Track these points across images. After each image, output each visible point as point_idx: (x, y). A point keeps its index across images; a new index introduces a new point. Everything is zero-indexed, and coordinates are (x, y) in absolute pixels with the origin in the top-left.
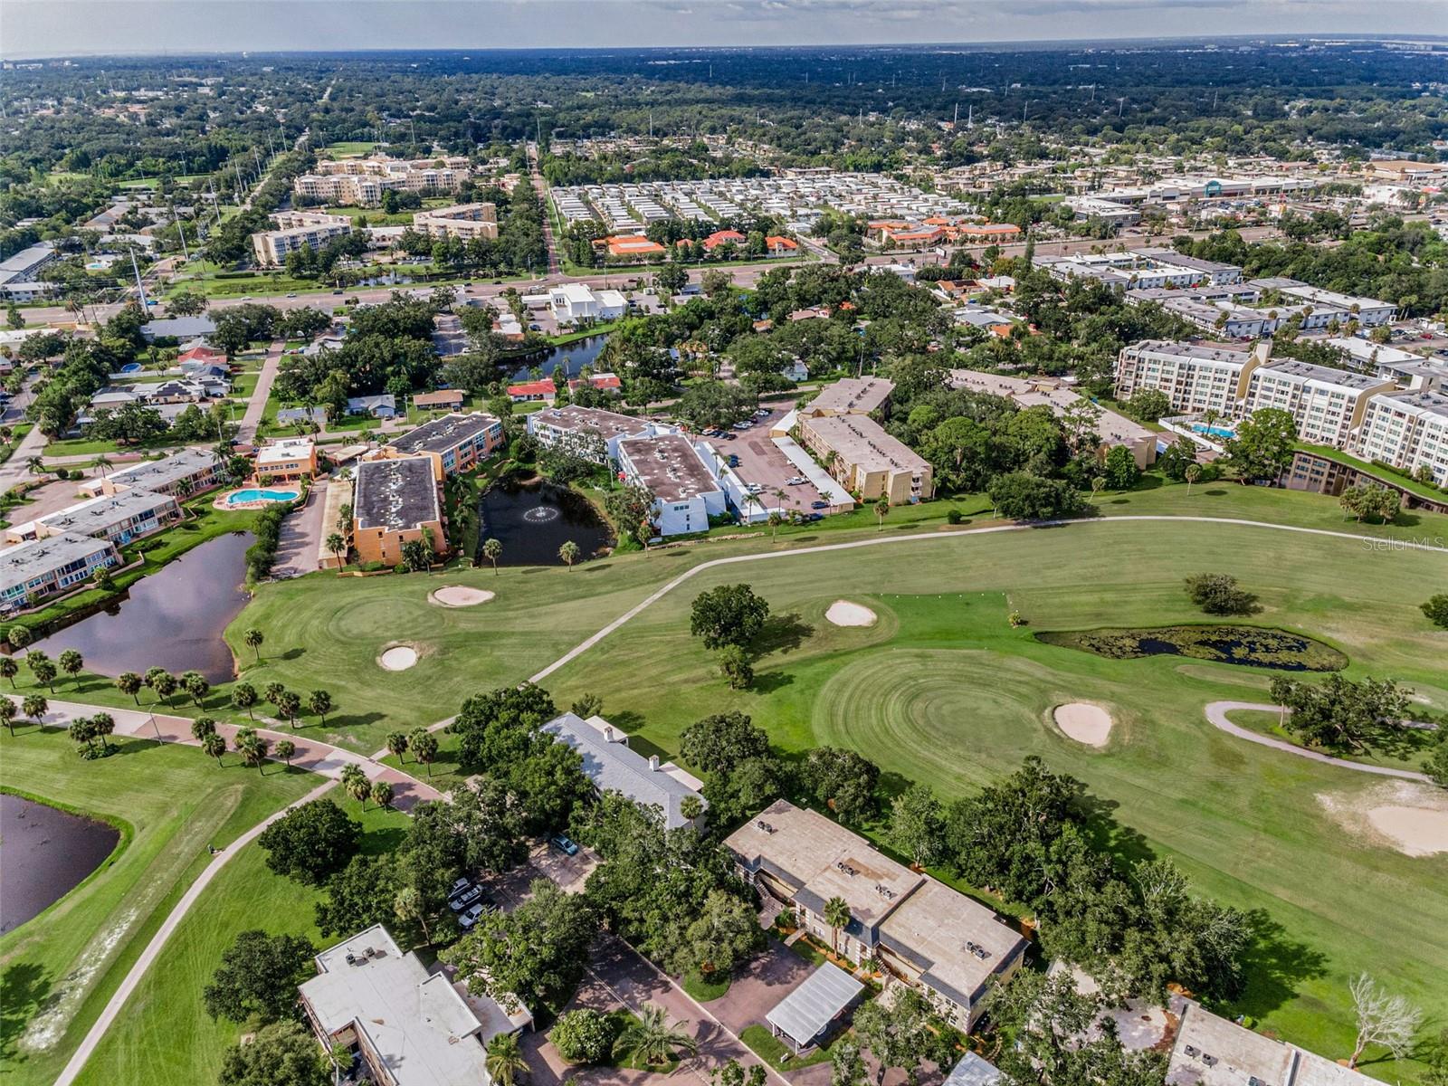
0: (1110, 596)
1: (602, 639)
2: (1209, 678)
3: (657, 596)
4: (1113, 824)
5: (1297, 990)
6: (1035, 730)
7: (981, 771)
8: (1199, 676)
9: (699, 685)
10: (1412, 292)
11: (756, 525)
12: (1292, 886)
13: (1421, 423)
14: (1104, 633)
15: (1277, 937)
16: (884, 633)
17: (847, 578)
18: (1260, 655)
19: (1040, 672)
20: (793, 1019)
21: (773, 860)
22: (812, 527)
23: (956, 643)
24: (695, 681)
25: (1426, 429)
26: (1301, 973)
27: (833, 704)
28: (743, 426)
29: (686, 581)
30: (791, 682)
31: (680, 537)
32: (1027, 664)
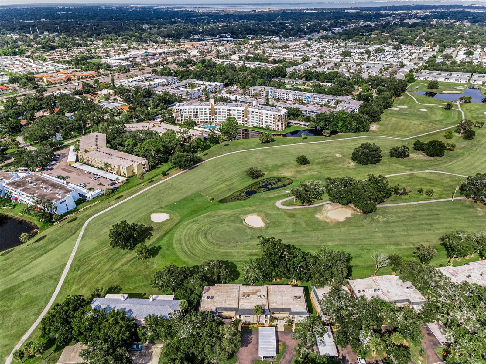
0: (228, 183)
1: (71, 266)
2: (270, 196)
3: (79, 239)
6: (245, 229)
7: (242, 248)
8: (267, 197)
9: (129, 264)
10: (226, 79)
11: (95, 198)
12: (330, 241)
13: (262, 114)
14: (235, 194)
16: (176, 219)
17: (147, 205)
18: (274, 186)
19: (230, 212)
20: (267, 351)
21: (221, 306)
22: (117, 192)
23: (200, 213)
24: (126, 264)
25: (264, 115)
27: (182, 249)
28: (53, 163)
29: (86, 229)
30: (161, 248)
31: (66, 214)
32: (224, 211)
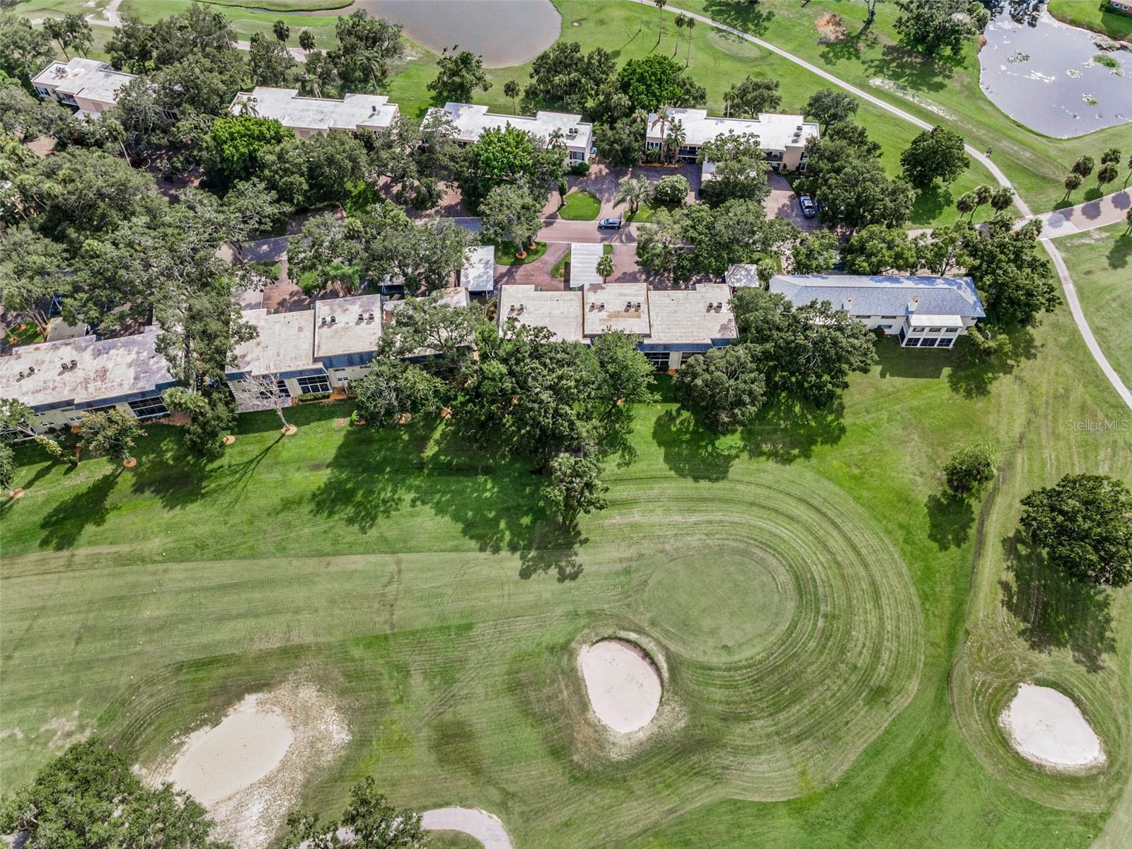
4: (513, 548)
5: (329, 471)
15: (350, 510)
26: (330, 486)
